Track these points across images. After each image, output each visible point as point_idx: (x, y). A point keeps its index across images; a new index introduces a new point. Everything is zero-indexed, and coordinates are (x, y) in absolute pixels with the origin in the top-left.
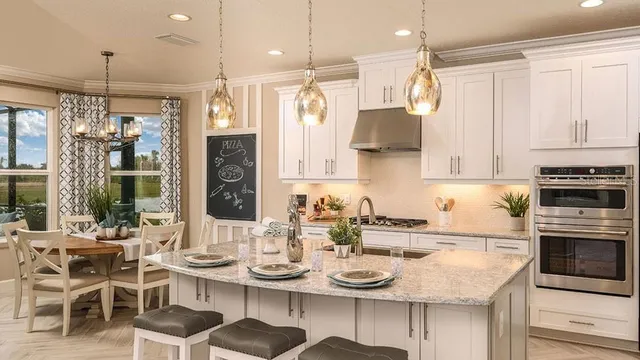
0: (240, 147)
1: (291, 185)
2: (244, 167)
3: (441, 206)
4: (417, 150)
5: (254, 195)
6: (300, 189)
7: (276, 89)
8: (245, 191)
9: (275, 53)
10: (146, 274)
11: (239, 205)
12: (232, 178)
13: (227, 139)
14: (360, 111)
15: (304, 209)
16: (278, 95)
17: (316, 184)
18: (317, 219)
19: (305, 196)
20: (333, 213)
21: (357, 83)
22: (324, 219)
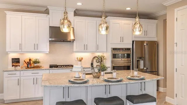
1: (8, 54)
3: (79, 60)
6: (15, 56)
7: (5, 12)
14: (50, 27)
15: (19, 64)
16: (6, 14)
17: (22, 53)
18: (30, 68)
19: (19, 59)
20: (36, 65)
21: (48, 16)
22: (34, 67)
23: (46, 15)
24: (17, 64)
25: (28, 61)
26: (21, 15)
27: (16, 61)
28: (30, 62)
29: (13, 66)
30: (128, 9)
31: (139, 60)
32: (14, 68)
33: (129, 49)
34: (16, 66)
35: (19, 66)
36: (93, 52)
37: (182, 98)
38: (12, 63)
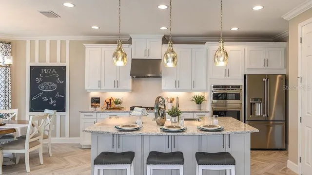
0: (54, 73)
1: (89, 93)
2: (56, 83)
3: (169, 101)
4: (160, 77)
5: (65, 98)
6: (95, 94)
7: (84, 44)
8: (57, 96)
9: (95, 27)
10: (30, 143)
11: (54, 103)
12: (49, 89)
13: (45, 68)
14: (132, 59)
15: (99, 105)
16: (85, 48)
17: (104, 92)
18: (110, 109)
19: (99, 98)
20: (117, 106)
21: (131, 46)
22: (114, 109)
23: (128, 45)
24: (97, 105)
25: (109, 101)
26: (100, 47)
27: (96, 101)
28: (111, 103)
29: (92, 106)
30: (235, 29)
31: (255, 103)
32: (93, 108)
33: (238, 87)
34: (95, 107)
35: (99, 106)
36: (189, 91)
37: (308, 164)
38: (92, 103)
